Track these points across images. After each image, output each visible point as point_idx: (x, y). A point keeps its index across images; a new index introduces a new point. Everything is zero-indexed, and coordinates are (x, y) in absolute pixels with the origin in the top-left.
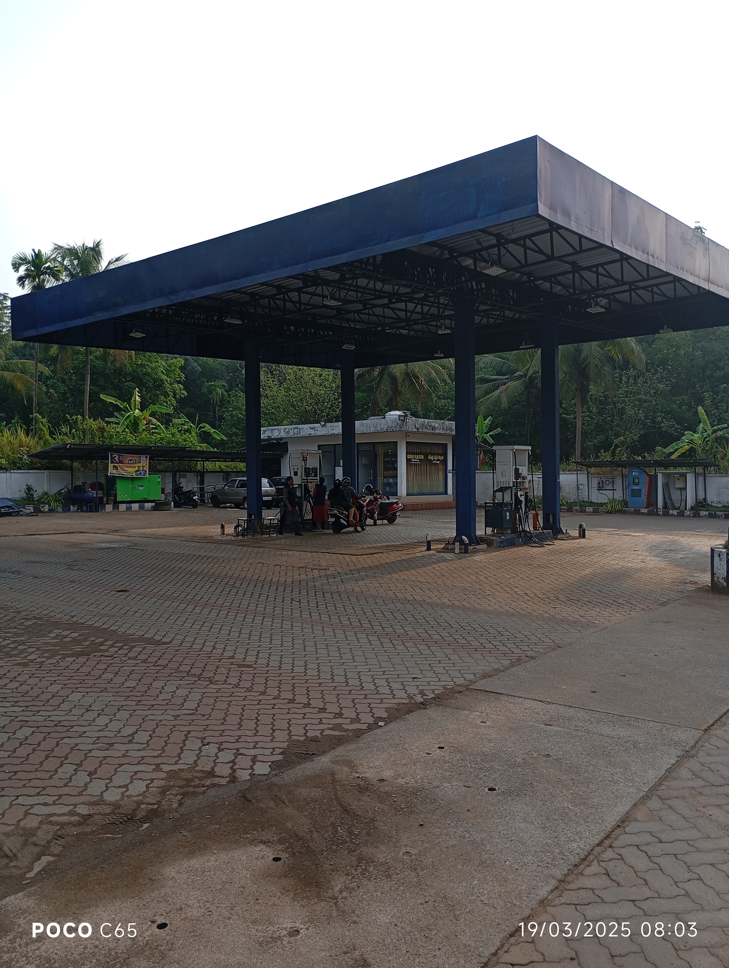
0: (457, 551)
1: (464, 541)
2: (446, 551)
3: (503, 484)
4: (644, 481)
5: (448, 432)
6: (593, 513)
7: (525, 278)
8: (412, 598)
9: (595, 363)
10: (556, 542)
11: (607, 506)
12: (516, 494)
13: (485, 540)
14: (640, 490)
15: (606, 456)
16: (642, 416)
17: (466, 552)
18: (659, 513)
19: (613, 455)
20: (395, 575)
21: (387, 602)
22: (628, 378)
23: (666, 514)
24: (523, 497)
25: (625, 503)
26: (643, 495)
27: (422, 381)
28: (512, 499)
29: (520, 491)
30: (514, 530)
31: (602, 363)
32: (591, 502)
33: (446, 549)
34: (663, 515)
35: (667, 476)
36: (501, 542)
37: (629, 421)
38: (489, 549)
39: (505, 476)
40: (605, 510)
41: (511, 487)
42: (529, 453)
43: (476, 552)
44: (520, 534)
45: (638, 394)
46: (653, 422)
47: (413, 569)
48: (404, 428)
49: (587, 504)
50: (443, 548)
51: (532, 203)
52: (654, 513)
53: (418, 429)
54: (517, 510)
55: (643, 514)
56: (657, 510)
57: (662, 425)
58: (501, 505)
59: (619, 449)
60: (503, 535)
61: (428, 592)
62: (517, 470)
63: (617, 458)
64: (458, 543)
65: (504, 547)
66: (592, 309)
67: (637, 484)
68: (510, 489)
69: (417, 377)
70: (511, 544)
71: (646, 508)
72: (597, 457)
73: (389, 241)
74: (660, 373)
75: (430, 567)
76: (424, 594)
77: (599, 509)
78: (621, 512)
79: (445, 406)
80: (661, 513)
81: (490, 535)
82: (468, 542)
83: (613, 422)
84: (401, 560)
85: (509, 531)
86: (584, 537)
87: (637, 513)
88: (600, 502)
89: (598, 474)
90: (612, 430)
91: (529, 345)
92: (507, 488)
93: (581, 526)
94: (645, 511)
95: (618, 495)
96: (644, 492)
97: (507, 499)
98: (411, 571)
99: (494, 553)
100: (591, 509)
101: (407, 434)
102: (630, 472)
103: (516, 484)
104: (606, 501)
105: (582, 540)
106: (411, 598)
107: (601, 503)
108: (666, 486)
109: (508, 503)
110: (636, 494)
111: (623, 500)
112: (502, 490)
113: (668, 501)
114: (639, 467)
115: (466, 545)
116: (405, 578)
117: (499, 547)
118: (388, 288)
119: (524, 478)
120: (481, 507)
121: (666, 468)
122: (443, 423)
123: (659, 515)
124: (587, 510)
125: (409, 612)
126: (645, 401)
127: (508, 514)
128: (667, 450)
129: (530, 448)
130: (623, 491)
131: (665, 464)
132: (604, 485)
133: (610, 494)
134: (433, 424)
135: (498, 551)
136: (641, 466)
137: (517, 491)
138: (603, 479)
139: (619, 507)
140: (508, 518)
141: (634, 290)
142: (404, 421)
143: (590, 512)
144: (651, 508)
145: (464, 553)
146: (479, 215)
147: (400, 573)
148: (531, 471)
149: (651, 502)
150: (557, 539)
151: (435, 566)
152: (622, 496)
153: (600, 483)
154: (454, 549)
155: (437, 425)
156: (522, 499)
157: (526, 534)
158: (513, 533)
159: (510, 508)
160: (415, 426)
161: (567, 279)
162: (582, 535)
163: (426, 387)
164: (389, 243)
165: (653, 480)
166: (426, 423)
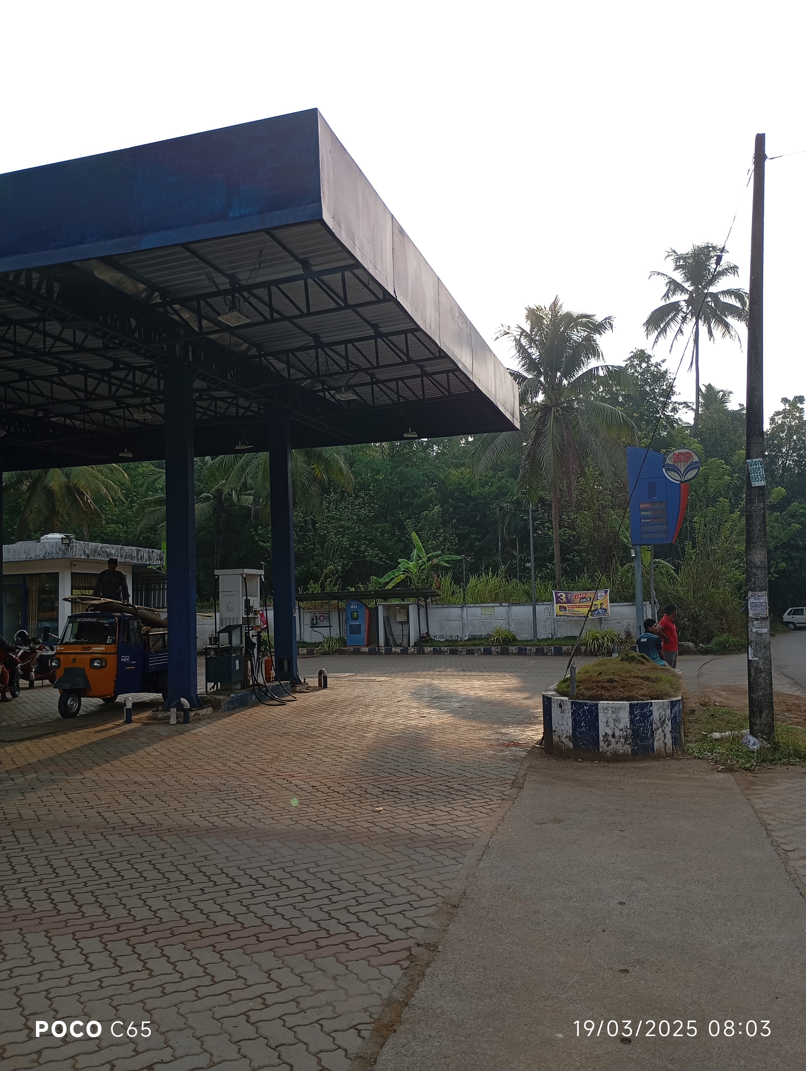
0: (173, 721)
1: (182, 705)
2: (156, 722)
3: (230, 622)
4: (364, 614)
5: (128, 560)
6: (307, 654)
7: (254, 351)
8: (135, 822)
9: (301, 482)
10: (297, 695)
11: (323, 646)
12: (247, 634)
13: (209, 701)
14: (360, 625)
15: (314, 588)
16: (346, 544)
17: (186, 720)
18: (381, 651)
19: (323, 587)
20: (88, 774)
21: (92, 837)
22: (330, 502)
23: (389, 652)
24: (255, 637)
25: (342, 641)
26: (362, 631)
27: (87, 499)
28: (241, 642)
29: (252, 630)
30: (245, 685)
31: (309, 482)
32: (304, 642)
33: (154, 719)
34: (385, 654)
35: (387, 608)
36: (230, 702)
37: (331, 550)
38: (216, 714)
39: (232, 611)
40: (320, 651)
41: (241, 625)
42: (261, 579)
43: (200, 719)
44: (254, 689)
45: (340, 520)
46: (358, 551)
47: (115, 758)
48: (69, 555)
49: (300, 645)
50: (149, 718)
51: (313, 202)
52: (375, 652)
53: (88, 556)
54: (249, 655)
55: (364, 653)
56: (379, 648)
57: (366, 554)
58: (229, 650)
59: (329, 580)
60: (232, 692)
61: (157, 803)
62: (247, 602)
63: (328, 590)
64: (175, 710)
65: (233, 709)
66: (342, 395)
67: (356, 619)
68: (239, 629)
69: (81, 494)
70: (243, 704)
71: (367, 646)
72: (306, 589)
73: (82, 242)
74: (362, 497)
75: (141, 753)
76: (152, 808)
77: (314, 650)
78: (340, 652)
79: (115, 531)
80: (383, 651)
81: (213, 693)
82: (189, 706)
83: (314, 551)
84: (90, 744)
85: (239, 686)
86: (325, 687)
87: (357, 652)
88: (313, 641)
89: (309, 609)
90: (313, 559)
91: (246, 445)
92: (235, 627)
93: (321, 673)
94: (365, 649)
95: (335, 632)
96: (364, 628)
97: (236, 641)
98: (113, 763)
99: (225, 720)
100: (305, 651)
101: (73, 562)
102: (348, 605)
103: (247, 621)
104: (321, 640)
105: (325, 690)
106: (132, 821)
107: (315, 643)
108: (387, 620)
109: (237, 647)
110: (355, 630)
111: (340, 638)
112: (229, 630)
113: (390, 638)
114: (357, 599)
115: (186, 712)
116: (109, 778)
117: (228, 710)
118: (68, 334)
119: (256, 613)
120: (201, 654)
121: (386, 600)
122: (121, 549)
123: (381, 653)
124: (300, 651)
125: (142, 856)
126: (348, 528)
127: (237, 662)
128: (383, 580)
129: (262, 572)
130: (340, 629)
131: (385, 595)
132: (318, 621)
133: (325, 631)
134: (108, 550)
135: (229, 716)
136: (359, 597)
137: (249, 630)
138: (317, 614)
139: (337, 647)
140: (237, 668)
141: (376, 383)
142: (68, 545)
143: (304, 654)
144: (372, 646)
145: (184, 722)
146: (231, 215)
147: (97, 769)
148: (264, 605)
149: (372, 639)
150: (295, 692)
151: (148, 749)
152: (339, 633)
153: (313, 619)
154: (169, 718)
155: (113, 551)
156: (254, 640)
157: (260, 688)
158: (243, 688)
159: (239, 654)
160: (84, 552)
161: (308, 357)
162: (323, 684)
163: (93, 506)
164: (82, 246)
165: (373, 613)
166: (99, 549)
